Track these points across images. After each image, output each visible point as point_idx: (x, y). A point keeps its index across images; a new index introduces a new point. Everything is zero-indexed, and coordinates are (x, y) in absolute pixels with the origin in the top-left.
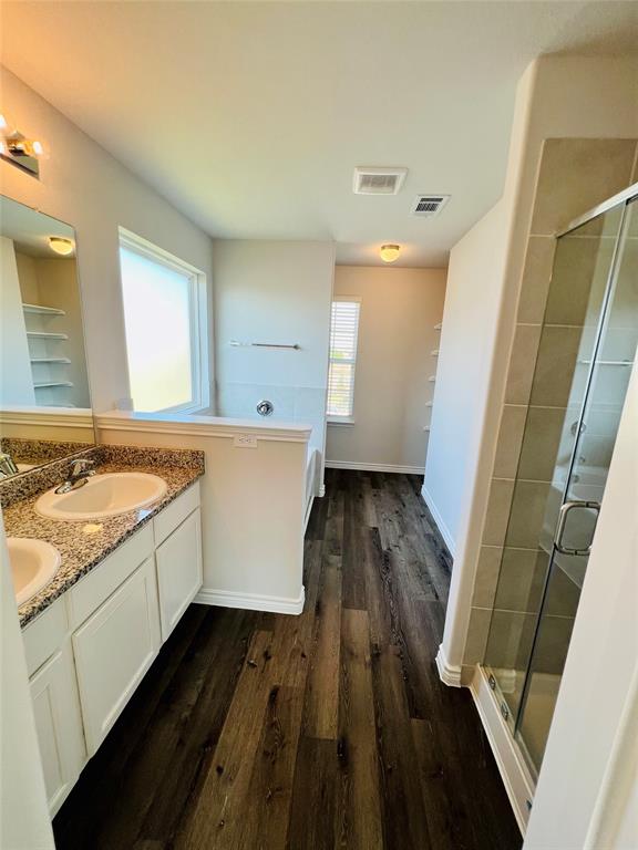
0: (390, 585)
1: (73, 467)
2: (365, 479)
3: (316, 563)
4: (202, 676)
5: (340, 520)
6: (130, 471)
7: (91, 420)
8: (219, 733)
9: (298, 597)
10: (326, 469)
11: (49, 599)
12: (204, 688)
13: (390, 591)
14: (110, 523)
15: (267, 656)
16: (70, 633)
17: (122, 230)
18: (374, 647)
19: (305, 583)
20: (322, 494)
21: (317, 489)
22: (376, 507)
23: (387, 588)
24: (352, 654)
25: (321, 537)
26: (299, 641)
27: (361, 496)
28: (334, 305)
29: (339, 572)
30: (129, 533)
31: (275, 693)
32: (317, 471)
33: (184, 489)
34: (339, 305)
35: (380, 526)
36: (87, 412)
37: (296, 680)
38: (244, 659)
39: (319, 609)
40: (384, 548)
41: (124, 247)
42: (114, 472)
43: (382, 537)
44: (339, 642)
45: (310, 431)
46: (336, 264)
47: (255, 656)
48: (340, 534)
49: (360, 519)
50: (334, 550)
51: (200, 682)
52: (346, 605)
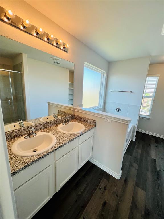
0: (159, 186)
1: (66, 119)
2: (152, 139)
3: (128, 164)
4: (86, 184)
5: (140, 151)
6: (78, 122)
7: (72, 108)
8: (86, 206)
9: (119, 174)
10: (137, 131)
11: (50, 152)
12: (86, 188)
13: (158, 188)
14: (69, 136)
15: (105, 189)
16: (55, 161)
17: (85, 63)
18: (147, 210)
19: (122, 169)
20: (134, 140)
21: (132, 138)
22: (156, 151)
23: (157, 187)
24: (136, 206)
25: (131, 155)
26: (116, 189)
27: (150, 145)
28: (147, 78)
29: (136, 171)
30: (72, 140)
31: (105, 203)
32: (133, 132)
33: (89, 130)
34: (150, 78)
35: (157, 159)
36: (72, 106)
37: (113, 203)
38: (98, 185)
39: (126, 181)
40: (158, 169)
41: (85, 67)
42: (75, 122)
43: (157, 164)
44: (132, 198)
45: (131, 121)
46: (150, 64)
47: (101, 186)
48: (139, 156)
49: (148, 153)
50: (136, 162)
51: (85, 185)
52: (137, 185)
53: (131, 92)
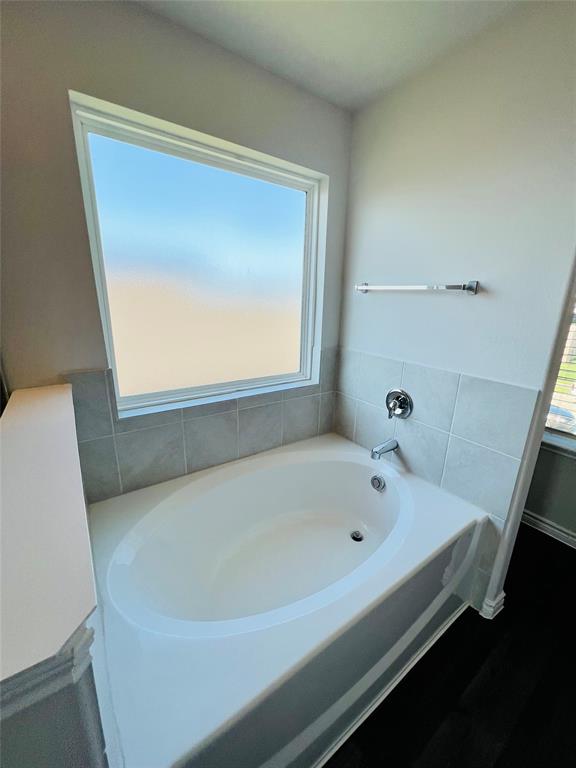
21: (479, 597)
53: (475, 289)
